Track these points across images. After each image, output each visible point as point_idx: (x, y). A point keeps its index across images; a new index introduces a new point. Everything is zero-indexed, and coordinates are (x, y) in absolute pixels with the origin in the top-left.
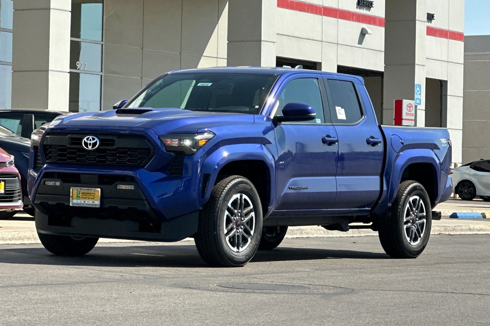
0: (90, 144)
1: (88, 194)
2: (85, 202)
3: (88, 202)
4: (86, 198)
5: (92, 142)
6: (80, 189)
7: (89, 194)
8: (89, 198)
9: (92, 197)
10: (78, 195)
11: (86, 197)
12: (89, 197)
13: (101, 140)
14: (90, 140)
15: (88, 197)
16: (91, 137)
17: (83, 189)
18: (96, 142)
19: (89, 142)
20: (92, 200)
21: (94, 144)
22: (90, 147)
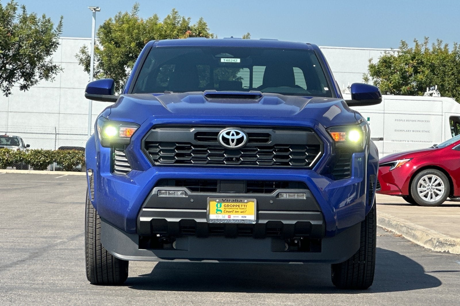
0: (233, 140)
1: (235, 207)
2: (229, 217)
3: (234, 217)
4: (232, 212)
5: (236, 137)
6: (223, 199)
7: (237, 207)
8: (236, 212)
9: (243, 210)
10: (218, 209)
11: (231, 210)
12: (237, 210)
13: (249, 135)
14: (233, 135)
15: (235, 210)
16: (233, 131)
17: (227, 201)
18: (243, 137)
19: (230, 137)
20: (241, 215)
21: (240, 141)
22: (232, 145)
